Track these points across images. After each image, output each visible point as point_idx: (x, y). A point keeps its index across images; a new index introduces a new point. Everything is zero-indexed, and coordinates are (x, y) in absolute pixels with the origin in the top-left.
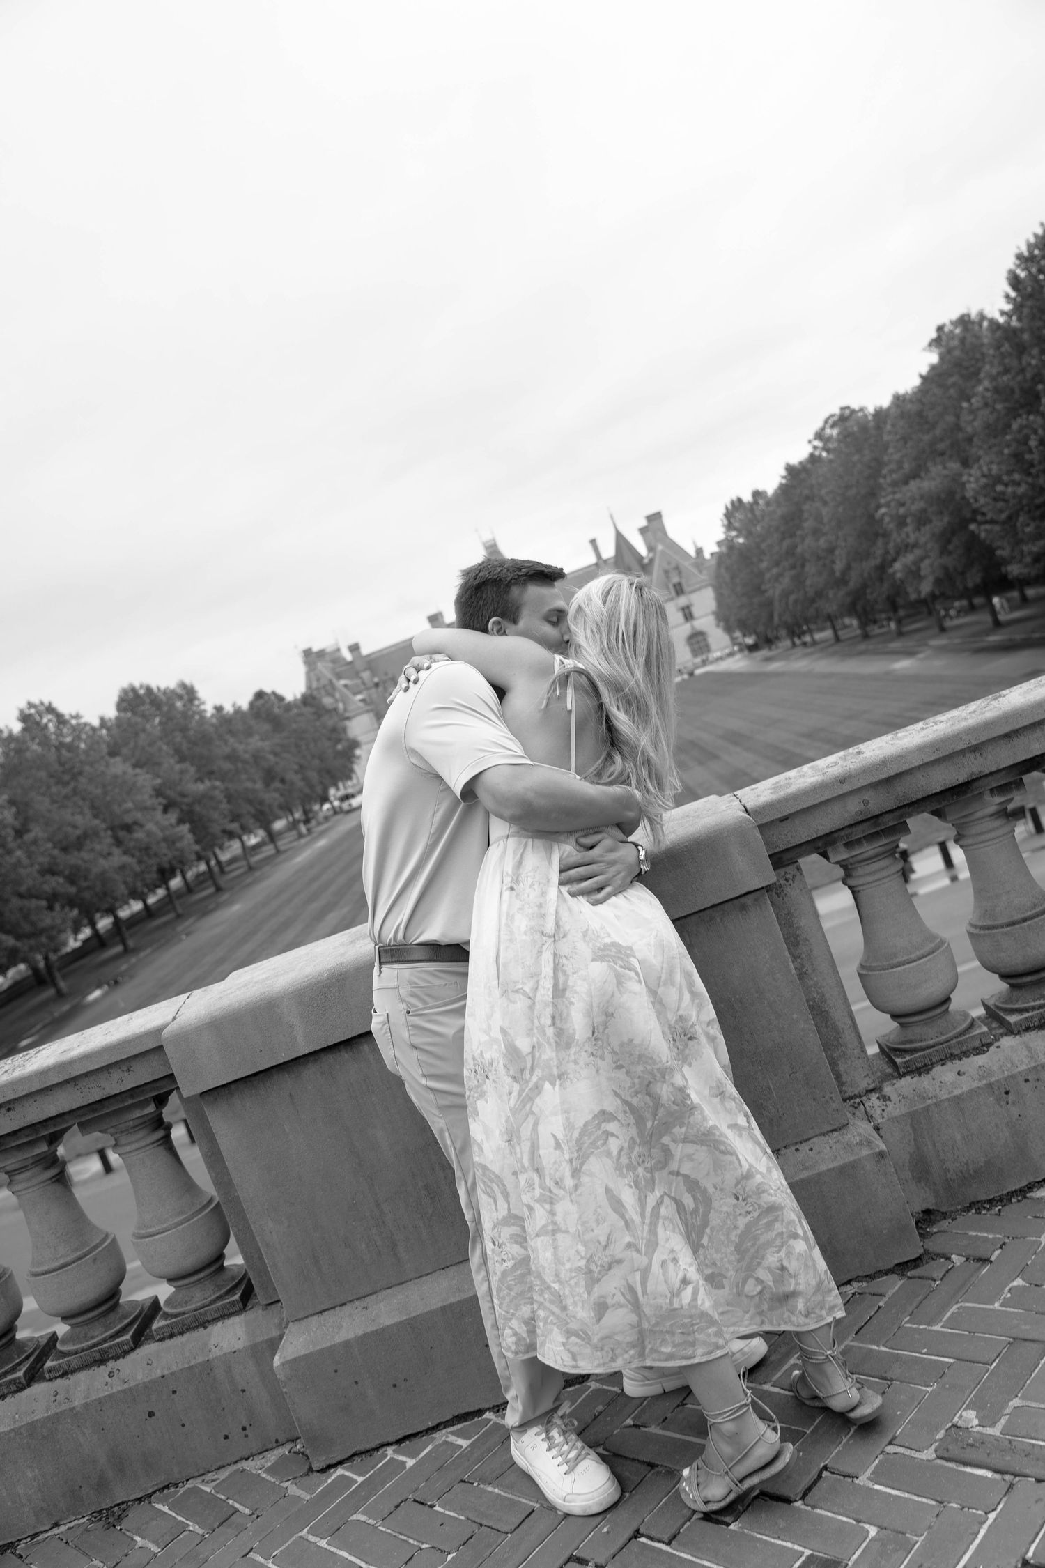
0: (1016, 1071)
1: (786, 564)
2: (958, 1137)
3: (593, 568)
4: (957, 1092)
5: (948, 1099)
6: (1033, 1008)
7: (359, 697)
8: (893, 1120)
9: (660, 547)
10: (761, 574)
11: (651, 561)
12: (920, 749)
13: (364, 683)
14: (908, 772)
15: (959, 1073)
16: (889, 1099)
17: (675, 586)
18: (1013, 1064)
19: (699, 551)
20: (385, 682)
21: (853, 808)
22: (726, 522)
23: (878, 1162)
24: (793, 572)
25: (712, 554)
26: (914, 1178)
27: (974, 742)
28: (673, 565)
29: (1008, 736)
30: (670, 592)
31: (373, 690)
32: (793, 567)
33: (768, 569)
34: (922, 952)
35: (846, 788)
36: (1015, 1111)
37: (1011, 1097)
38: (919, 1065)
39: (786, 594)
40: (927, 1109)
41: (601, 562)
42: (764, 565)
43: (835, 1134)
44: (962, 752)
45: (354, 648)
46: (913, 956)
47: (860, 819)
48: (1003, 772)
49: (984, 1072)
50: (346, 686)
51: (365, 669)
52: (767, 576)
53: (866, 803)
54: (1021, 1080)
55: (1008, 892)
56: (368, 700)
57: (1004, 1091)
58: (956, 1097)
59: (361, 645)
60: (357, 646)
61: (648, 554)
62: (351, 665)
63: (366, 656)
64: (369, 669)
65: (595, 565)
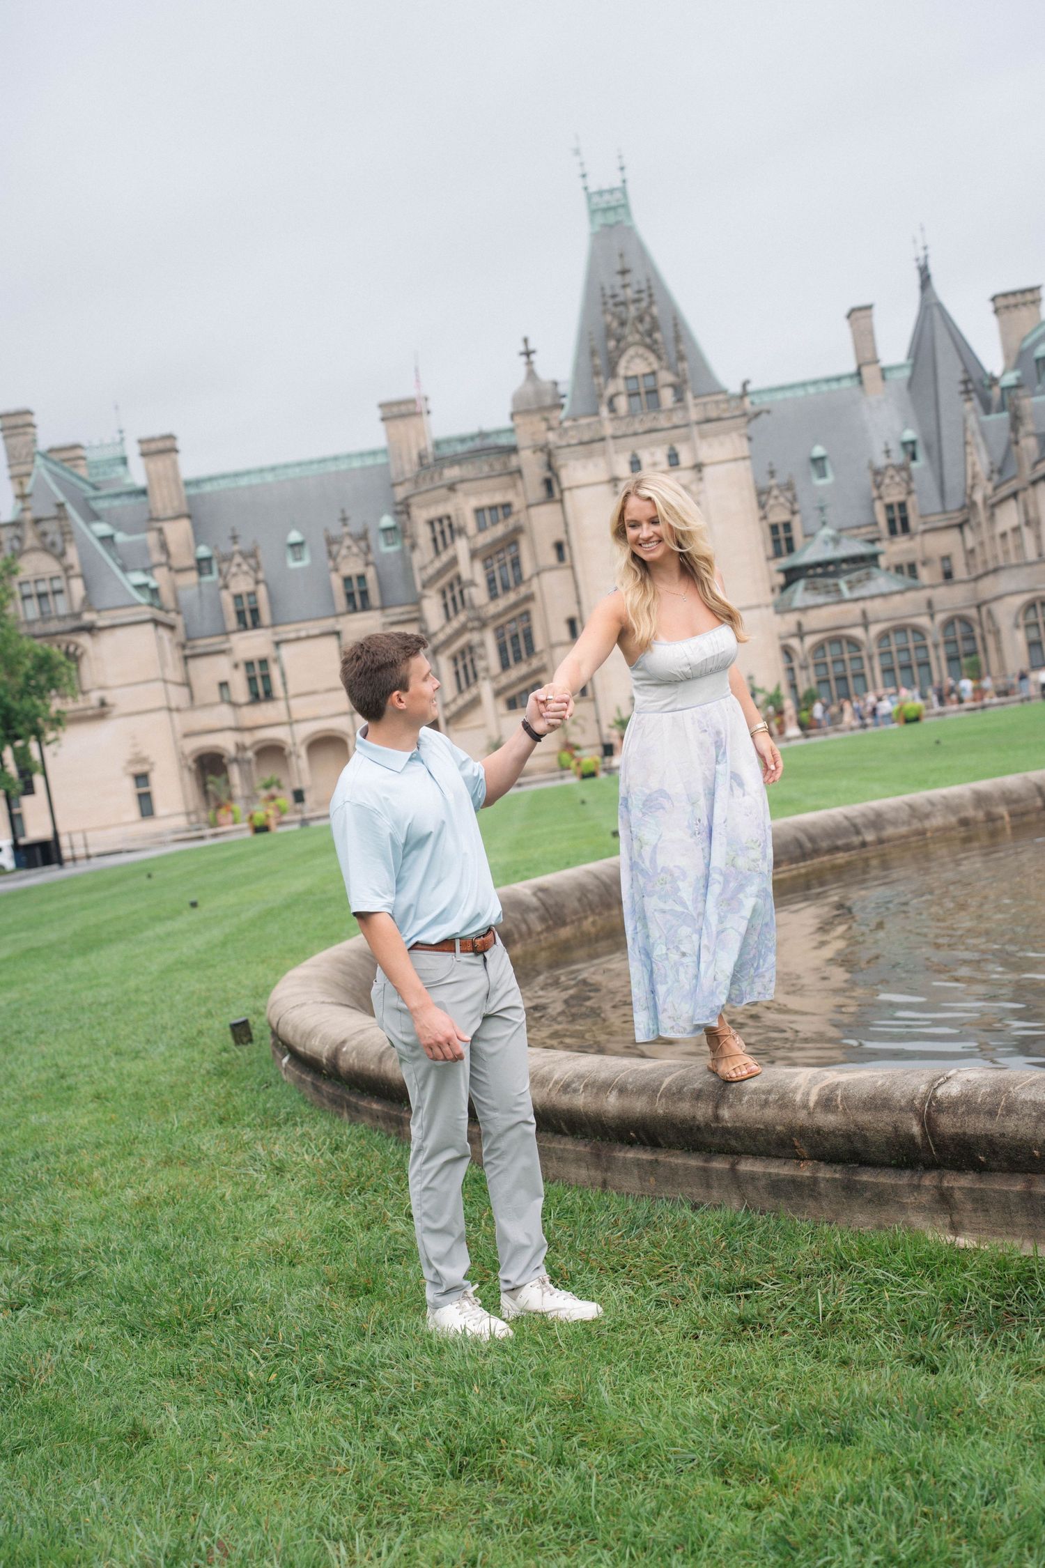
7: (141, 579)
11: (1013, 390)
13: (164, 547)
20: (227, 558)
31: (192, 577)
41: (870, 372)
45: (160, 449)
50: (107, 540)
51: (177, 517)
56: (166, 596)
59: (179, 444)
60: (168, 444)
61: (1004, 373)
62: (142, 499)
63: (188, 484)
64: (189, 516)
65: (855, 381)
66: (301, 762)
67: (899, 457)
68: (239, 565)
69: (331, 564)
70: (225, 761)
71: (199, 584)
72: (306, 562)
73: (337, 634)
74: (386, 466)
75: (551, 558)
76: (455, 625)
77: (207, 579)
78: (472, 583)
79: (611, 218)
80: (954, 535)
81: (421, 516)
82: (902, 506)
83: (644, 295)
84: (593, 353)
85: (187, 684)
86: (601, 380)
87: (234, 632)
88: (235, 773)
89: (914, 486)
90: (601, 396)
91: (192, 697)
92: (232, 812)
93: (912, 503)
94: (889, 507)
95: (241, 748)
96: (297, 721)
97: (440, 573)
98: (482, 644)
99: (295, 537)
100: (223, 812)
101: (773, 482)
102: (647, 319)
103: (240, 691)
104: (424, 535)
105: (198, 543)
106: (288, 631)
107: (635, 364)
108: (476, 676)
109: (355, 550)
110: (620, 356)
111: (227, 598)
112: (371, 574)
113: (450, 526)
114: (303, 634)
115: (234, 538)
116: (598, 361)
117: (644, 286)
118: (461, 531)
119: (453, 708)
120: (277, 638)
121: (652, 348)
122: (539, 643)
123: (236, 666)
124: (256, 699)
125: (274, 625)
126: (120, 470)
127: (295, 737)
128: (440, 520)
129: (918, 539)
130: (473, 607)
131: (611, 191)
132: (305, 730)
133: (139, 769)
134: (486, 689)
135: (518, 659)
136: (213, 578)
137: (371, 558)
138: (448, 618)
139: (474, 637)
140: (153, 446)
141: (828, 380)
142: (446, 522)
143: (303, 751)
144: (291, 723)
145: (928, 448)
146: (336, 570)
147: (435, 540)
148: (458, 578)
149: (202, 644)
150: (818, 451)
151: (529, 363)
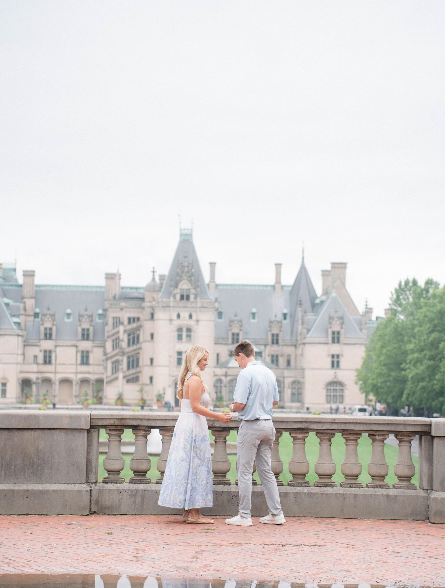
0: (124, 489)
1: (427, 353)
2: (107, 498)
3: (269, 288)
4: (111, 489)
5: (108, 489)
6: (135, 479)
7: (16, 320)
8: (95, 489)
9: (334, 294)
10: (405, 353)
11: (322, 302)
12: (130, 415)
13: (25, 309)
14: (126, 419)
15: (113, 486)
16: (97, 486)
17: (333, 333)
18: (124, 487)
19: (369, 311)
20: (45, 315)
21: (112, 422)
22: (395, 296)
23: (86, 492)
24: (431, 363)
25: (377, 318)
26: (95, 503)
27: (140, 418)
28: (339, 314)
29: (148, 419)
30: (327, 337)
31: (32, 318)
32: (432, 358)
33: (413, 351)
34: (117, 458)
35: (112, 417)
36: (121, 497)
37: (121, 494)
38: (106, 482)
39: (419, 379)
40: (103, 490)
41: (278, 286)
42: (411, 346)
43: (81, 484)
44: (138, 419)
45: (29, 275)
46: (114, 459)
47: (112, 425)
48: (145, 427)
49: (118, 487)
50: (7, 305)
51: (31, 298)
52: (410, 357)
53: (115, 422)
54: (124, 491)
55: (139, 453)
56: (23, 325)
57: (120, 492)
58: (110, 490)
59: (36, 274)
60: (32, 273)
61: (322, 296)
62: (20, 288)
63: (36, 286)
64: (34, 298)
65: (272, 288)
66: (57, 386)
67: (280, 317)
68: (48, 318)
69: (79, 323)
70: (32, 383)
71: (34, 321)
72: (71, 320)
73: (77, 346)
74: (103, 293)
75: (149, 338)
76: (115, 352)
77: (37, 320)
78: (123, 341)
79: (186, 238)
80: (293, 348)
81: (111, 315)
82: (277, 335)
83: (191, 265)
84: (171, 280)
85: (24, 354)
86: (172, 289)
87: (42, 339)
88: (34, 387)
89: (282, 329)
90: (171, 293)
91: (24, 358)
92: (31, 400)
93: (281, 334)
94: (273, 335)
95: (37, 379)
96: (58, 373)
97: (113, 335)
98: (122, 361)
99: (69, 311)
100: (28, 400)
101: (236, 318)
102: (190, 273)
103: (41, 359)
104: (110, 321)
105: (36, 307)
106: (60, 343)
107: (184, 285)
108: (118, 370)
109: (88, 320)
110: (180, 282)
111: (42, 328)
112: (91, 329)
113: (119, 320)
114: (65, 344)
115: (48, 309)
116: (172, 283)
117: (191, 262)
118: (122, 323)
119: (109, 379)
120: (56, 344)
121: (190, 281)
122: (141, 364)
123: (41, 351)
124: (45, 363)
125: (56, 340)
126: (13, 273)
127: (56, 378)
128: (117, 318)
129: (280, 347)
130: (121, 348)
131: (188, 230)
132: (60, 376)
133: (4, 381)
134: (121, 375)
135: (133, 367)
136: (39, 319)
137: (92, 324)
138: (113, 350)
139: (120, 358)
140: (27, 273)
141: (263, 286)
142: (118, 319)
143: (57, 383)
144: (55, 373)
145: (291, 316)
146: (80, 325)
147: (114, 324)
148: (119, 338)
149: (31, 341)
150: (254, 310)
151: (154, 275)
